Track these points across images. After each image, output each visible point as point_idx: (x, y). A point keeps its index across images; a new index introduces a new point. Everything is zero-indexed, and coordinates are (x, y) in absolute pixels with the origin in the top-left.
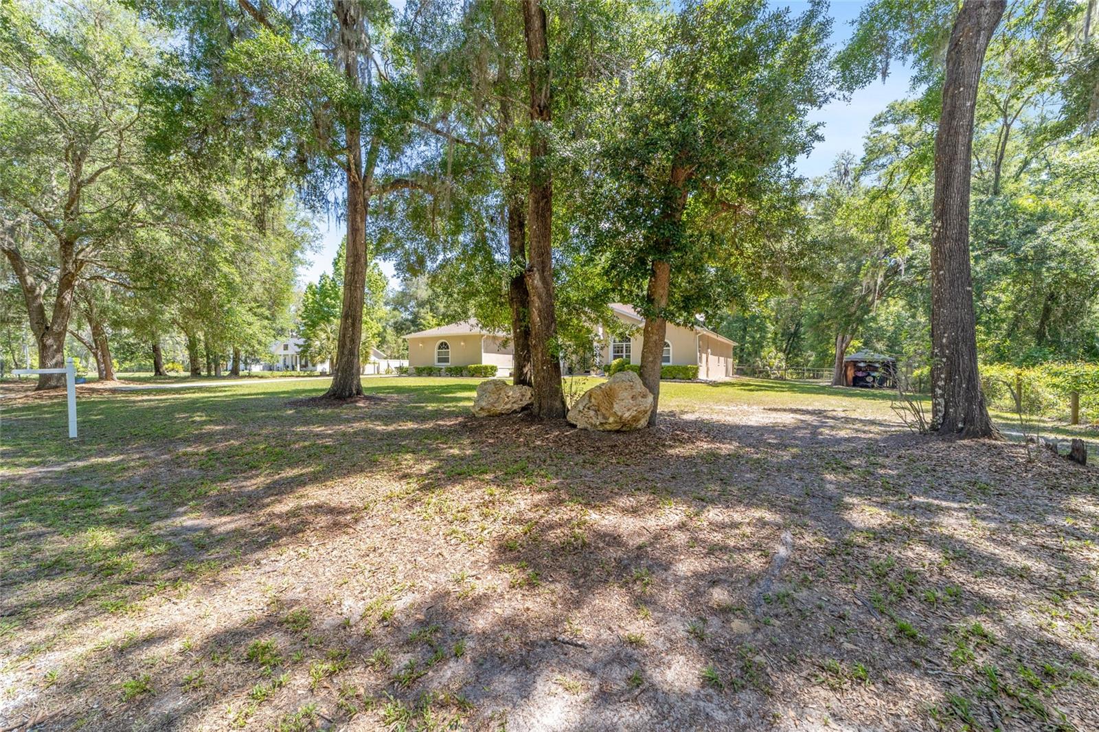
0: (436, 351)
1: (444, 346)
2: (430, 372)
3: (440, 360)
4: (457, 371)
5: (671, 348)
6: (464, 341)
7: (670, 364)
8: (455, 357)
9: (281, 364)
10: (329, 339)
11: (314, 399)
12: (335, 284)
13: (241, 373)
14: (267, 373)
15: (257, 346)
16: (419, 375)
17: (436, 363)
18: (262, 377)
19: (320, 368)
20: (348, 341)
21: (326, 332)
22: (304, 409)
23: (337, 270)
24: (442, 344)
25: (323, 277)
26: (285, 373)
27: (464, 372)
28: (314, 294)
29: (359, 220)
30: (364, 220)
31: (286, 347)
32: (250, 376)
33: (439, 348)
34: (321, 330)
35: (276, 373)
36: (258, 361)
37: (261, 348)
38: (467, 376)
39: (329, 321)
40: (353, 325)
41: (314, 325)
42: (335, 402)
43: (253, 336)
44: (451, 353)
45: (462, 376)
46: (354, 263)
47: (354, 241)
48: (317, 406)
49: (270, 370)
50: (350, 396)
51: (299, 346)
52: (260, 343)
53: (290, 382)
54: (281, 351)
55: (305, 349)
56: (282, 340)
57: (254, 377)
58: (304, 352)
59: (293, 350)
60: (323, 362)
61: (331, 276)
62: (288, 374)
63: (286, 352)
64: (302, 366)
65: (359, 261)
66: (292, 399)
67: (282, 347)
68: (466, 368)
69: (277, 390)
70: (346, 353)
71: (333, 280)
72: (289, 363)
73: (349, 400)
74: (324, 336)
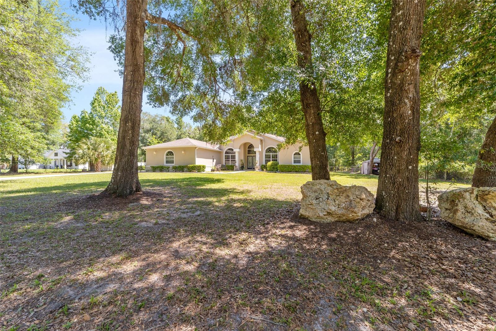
0: (165, 156)
1: (170, 153)
2: (161, 169)
3: (167, 162)
4: (180, 169)
5: (301, 156)
6: (184, 151)
7: (301, 164)
8: (177, 160)
9: (53, 164)
10: (89, 149)
11: (92, 198)
12: (92, 116)
13: (19, 171)
14: (42, 170)
15: (30, 150)
16: (154, 171)
17: (165, 164)
18: (37, 173)
19: (81, 167)
20: (127, 143)
21: (87, 144)
22: (83, 212)
23: (94, 107)
24: (169, 152)
25: (83, 112)
26: (56, 170)
27: (186, 169)
28: (77, 121)
29: (138, 32)
30: (143, 32)
31: (56, 154)
32: (27, 173)
33: (167, 155)
34: (84, 143)
35: (48, 170)
36: (33, 163)
37: (34, 152)
38: (186, 171)
39: (88, 138)
40: (133, 128)
41: (77, 140)
42: (117, 201)
43: (26, 143)
44: (175, 158)
45: (183, 171)
46: (134, 71)
47: (134, 51)
48: (98, 206)
49: (45, 168)
50: (131, 193)
51: (67, 153)
52: (32, 148)
53: (60, 177)
54: (53, 157)
55: (70, 156)
56: (54, 148)
57: (30, 173)
58: (70, 157)
59: (62, 156)
60: (84, 163)
61: (89, 112)
62: (58, 170)
63: (56, 157)
64: (68, 166)
65: (138, 70)
66: (67, 199)
67: (54, 154)
68: (186, 167)
69: (49, 185)
70: (126, 153)
71: (91, 113)
72: (58, 163)
73: (131, 197)
74: (85, 147)
